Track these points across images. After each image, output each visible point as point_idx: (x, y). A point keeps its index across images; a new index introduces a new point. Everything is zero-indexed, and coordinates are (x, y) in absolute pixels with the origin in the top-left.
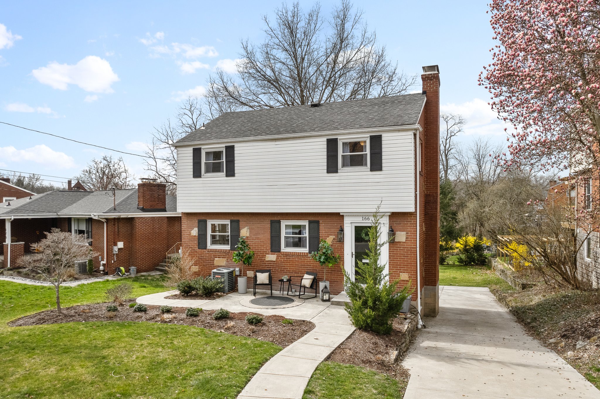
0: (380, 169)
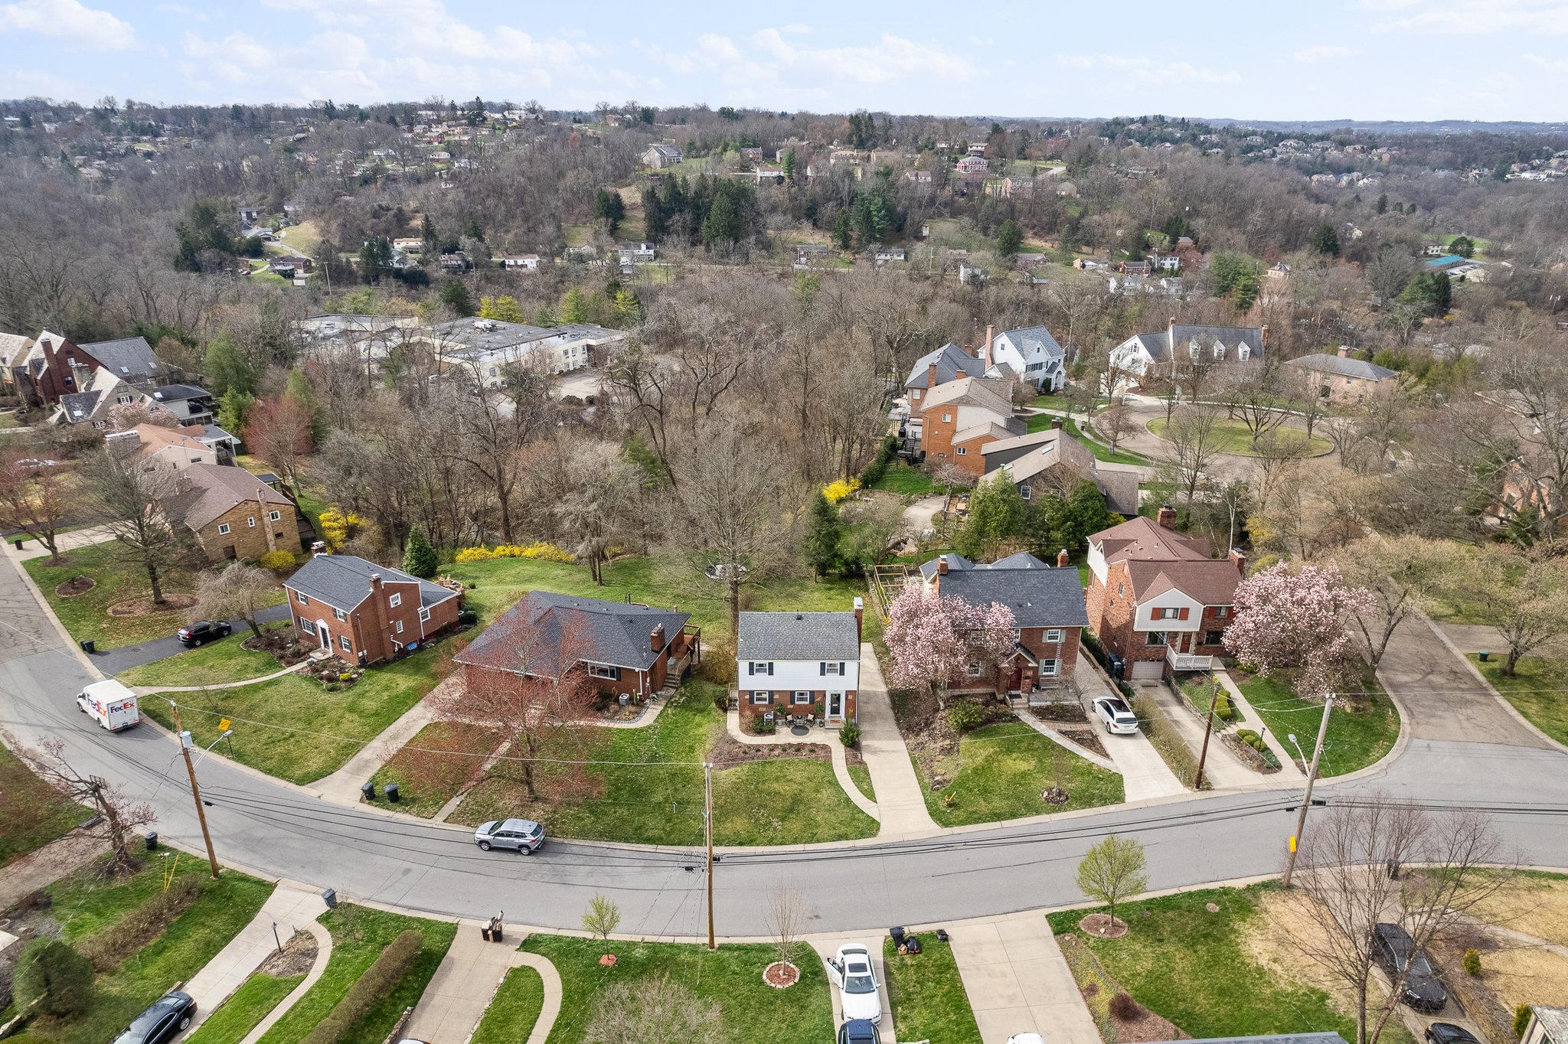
0: (843, 675)
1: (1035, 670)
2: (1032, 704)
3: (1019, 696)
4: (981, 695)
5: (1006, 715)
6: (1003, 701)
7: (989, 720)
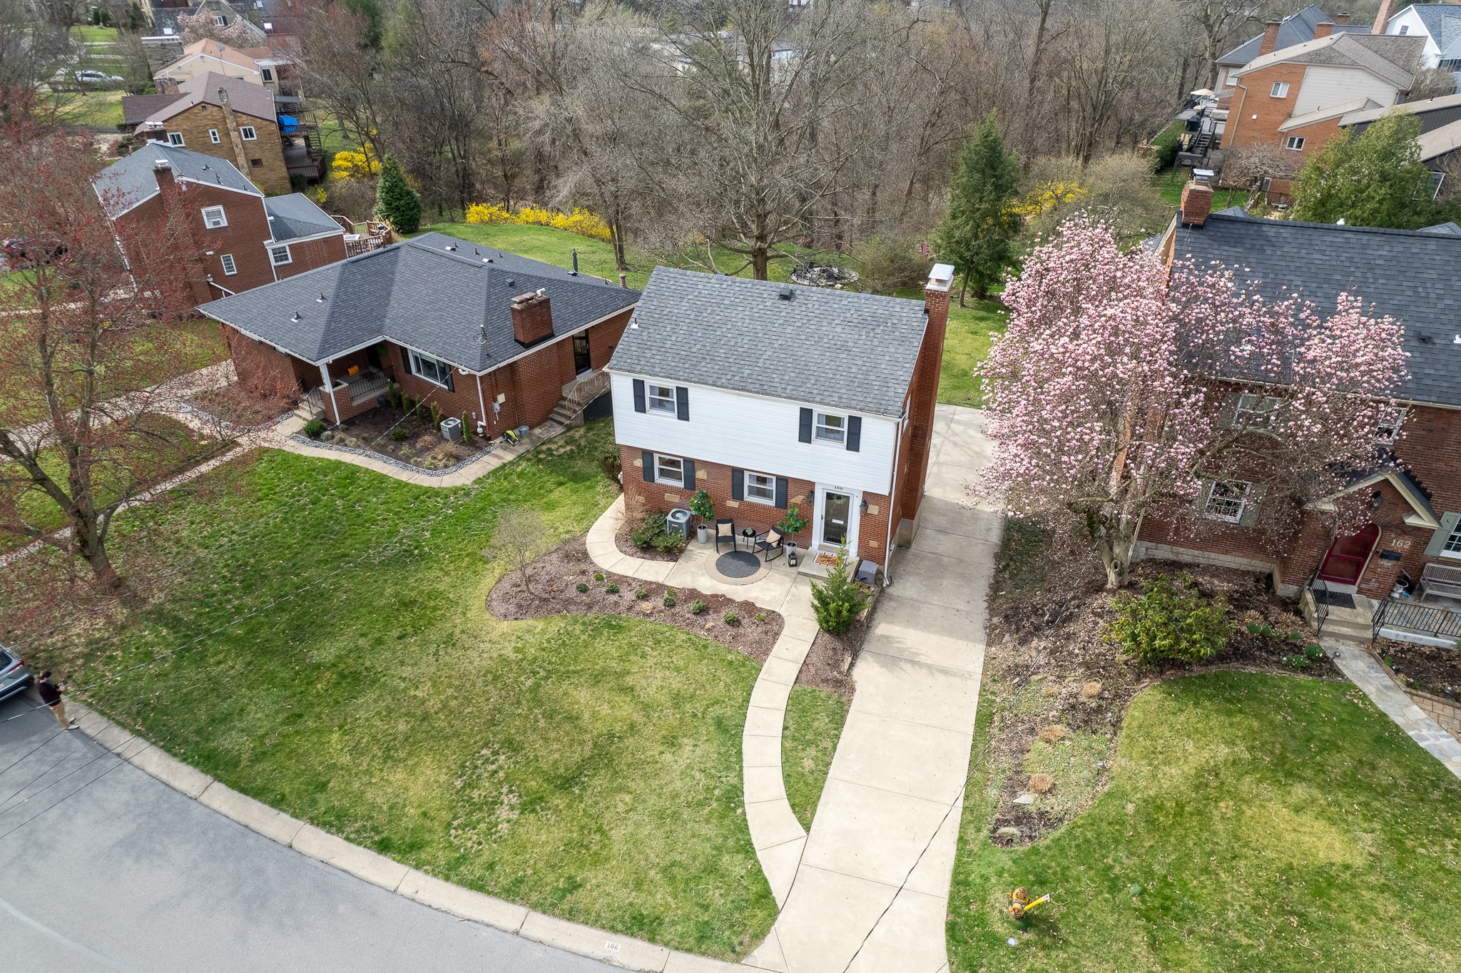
0: (857, 450)
1: (1423, 536)
2: (1388, 632)
3: (1346, 601)
4: (1230, 573)
5: (1297, 649)
6: (1293, 605)
7: (1237, 652)
